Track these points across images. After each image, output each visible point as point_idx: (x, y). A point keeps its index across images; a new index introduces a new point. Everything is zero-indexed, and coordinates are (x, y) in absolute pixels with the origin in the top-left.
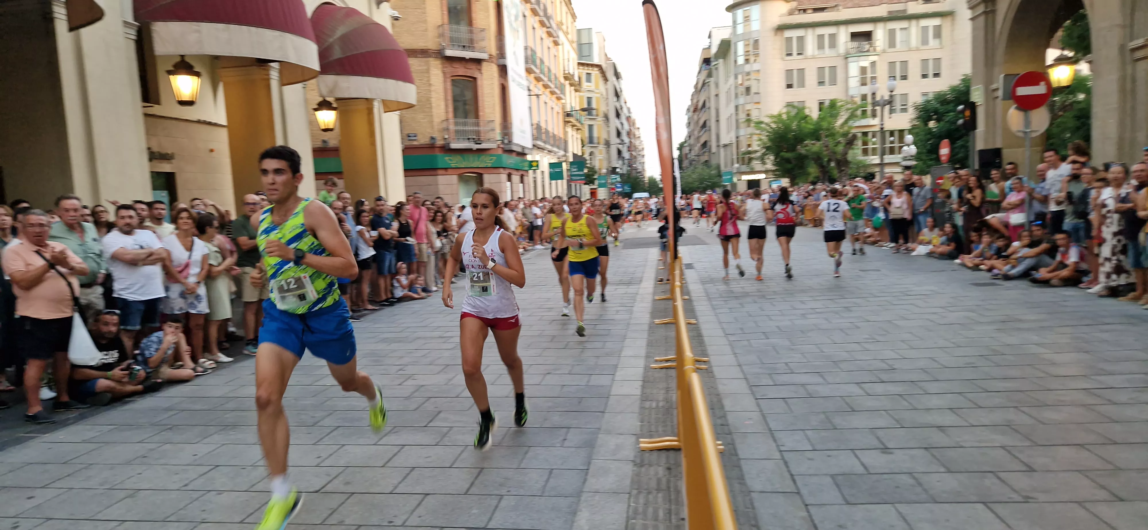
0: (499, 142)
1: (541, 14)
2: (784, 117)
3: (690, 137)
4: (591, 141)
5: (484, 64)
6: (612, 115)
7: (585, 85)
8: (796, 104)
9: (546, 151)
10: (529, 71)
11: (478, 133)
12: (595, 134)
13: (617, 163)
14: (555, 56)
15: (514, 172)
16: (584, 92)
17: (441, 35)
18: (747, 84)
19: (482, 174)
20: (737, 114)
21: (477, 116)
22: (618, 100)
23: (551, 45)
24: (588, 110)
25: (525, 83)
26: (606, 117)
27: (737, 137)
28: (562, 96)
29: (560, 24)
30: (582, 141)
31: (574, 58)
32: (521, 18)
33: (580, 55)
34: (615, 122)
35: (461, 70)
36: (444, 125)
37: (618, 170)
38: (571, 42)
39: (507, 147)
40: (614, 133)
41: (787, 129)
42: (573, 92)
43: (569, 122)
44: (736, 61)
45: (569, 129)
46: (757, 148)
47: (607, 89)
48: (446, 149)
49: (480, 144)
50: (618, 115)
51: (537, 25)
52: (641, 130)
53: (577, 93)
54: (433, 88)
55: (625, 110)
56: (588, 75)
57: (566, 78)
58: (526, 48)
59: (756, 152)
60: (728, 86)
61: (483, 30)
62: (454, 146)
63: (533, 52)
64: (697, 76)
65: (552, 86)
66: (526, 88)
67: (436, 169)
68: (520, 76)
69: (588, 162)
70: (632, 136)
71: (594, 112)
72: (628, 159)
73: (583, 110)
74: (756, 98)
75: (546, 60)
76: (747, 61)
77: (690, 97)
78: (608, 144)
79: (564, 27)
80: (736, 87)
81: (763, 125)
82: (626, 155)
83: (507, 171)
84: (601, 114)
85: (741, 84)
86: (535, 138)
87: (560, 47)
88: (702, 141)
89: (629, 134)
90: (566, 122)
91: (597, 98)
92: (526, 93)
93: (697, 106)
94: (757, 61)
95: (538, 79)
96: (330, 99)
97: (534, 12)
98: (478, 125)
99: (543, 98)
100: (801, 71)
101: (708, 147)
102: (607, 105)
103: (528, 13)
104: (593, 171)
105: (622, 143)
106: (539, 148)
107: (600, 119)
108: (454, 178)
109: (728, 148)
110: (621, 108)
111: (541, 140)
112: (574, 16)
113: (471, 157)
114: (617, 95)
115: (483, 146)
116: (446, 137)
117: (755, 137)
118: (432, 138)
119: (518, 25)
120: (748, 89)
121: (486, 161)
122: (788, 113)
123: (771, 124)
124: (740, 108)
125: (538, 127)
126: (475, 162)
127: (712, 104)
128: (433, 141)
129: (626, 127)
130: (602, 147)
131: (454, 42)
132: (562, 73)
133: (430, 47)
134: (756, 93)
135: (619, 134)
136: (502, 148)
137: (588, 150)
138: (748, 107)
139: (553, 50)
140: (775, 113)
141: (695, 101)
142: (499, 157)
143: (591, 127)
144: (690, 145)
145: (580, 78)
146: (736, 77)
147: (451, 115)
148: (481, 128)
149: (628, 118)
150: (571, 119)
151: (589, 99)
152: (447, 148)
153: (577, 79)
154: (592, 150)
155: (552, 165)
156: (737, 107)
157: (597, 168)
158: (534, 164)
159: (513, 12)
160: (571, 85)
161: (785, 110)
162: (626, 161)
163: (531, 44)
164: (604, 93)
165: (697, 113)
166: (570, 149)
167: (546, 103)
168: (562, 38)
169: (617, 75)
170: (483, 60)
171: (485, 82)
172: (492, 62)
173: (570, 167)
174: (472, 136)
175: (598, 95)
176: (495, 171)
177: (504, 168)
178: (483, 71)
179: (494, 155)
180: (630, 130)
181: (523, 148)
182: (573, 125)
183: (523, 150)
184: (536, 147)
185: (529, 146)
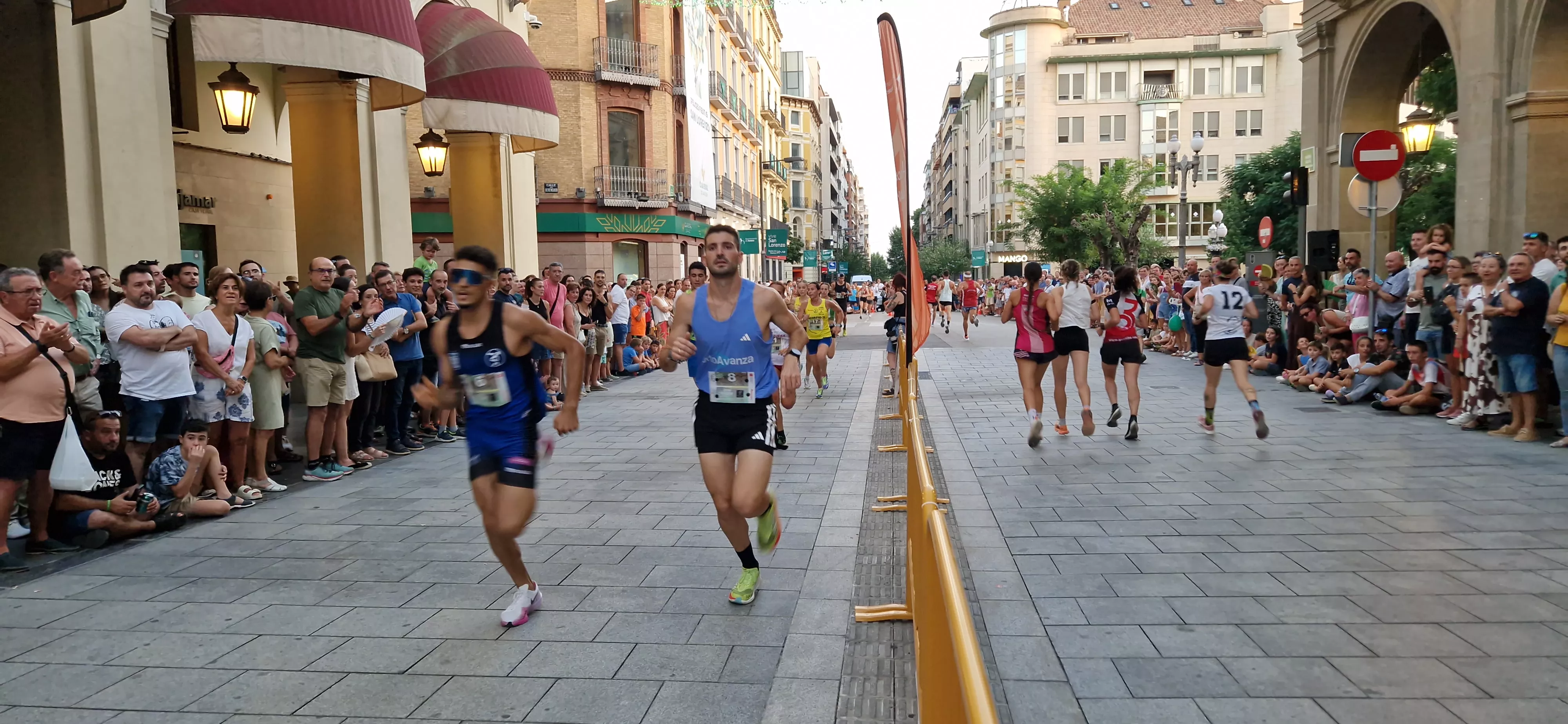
0: (671, 200)
1: (734, 28)
2: (1056, 179)
3: (929, 202)
4: (796, 202)
5: (654, 93)
6: (826, 169)
7: (790, 126)
8: (1071, 163)
9: (734, 215)
10: (714, 105)
11: (643, 186)
12: (803, 195)
13: (829, 234)
14: (751, 86)
15: (690, 241)
16: (788, 137)
17: (597, 51)
18: (1006, 134)
19: (647, 242)
20: (993, 174)
21: (642, 163)
22: (834, 149)
23: (746, 71)
24: (794, 161)
25: (710, 121)
26: (818, 172)
27: (992, 205)
28: (759, 140)
29: (759, 44)
30: (784, 201)
31: (776, 89)
32: (706, 33)
33: (785, 87)
34: (829, 179)
35: (622, 100)
36: (597, 173)
37: (832, 243)
38: (772, 69)
39: (681, 207)
40: (827, 194)
41: (1059, 196)
42: (774, 135)
43: (767, 176)
44: (993, 104)
45: (767, 186)
46: (1019, 221)
47: (820, 134)
48: (598, 207)
49: (646, 201)
50: (834, 170)
51: (728, 44)
52: (864, 191)
53: (780, 137)
54: (582, 123)
55: (843, 162)
56: (794, 114)
57: (764, 117)
58: (711, 74)
59: (1018, 225)
60: (982, 136)
61: (654, 47)
62: (608, 202)
63: (722, 80)
64: (941, 121)
65: (747, 127)
66: (711, 129)
67: (583, 233)
68: (703, 111)
69: (792, 231)
70: (852, 199)
71: (802, 164)
72: (845, 230)
73: (787, 160)
74: (1019, 154)
75: (739, 92)
76: (1008, 103)
77: (930, 149)
78: (819, 207)
79: (765, 48)
80: (992, 138)
81: (1027, 190)
82: (843, 223)
83: (681, 240)
84: (811, 167)
85: (1000, 135)
86: (720, 196)
87: (758, 75)
88: (946, 208)
89: (847, 195)
90: (762, 177)
91: (806, 146)
92: (711, 134)
93: (940, 160)
94: (1021, 105)
95: (727, 117)
96: (440, 132)
97: (725, 26)
98: (643, 175)
99: (732, 142)
100: (1079, 120)
101: (954, 217)
102: (819, 154)
103: (716, 27)
104: (797, 243)
105: (839, 206)
106: (724, 210)
107: (810, 173)
108: (609, 246)
109: (981, 219)
110: (839, 160)
111: (729, 198)
112: (778, 34)
113: (632, 218)
114: (834, 143)
115: (650, 204)
116: (599, 190)
117: (1016, 206)
118: (579, 190)
119: (703, 42)
120: (1008, 142)
121: (652, 224)
122: (1060, 175)
123: (1039, 189)
124: (997, 166)
125: (726, 181)
126: (637, 225)
127: (960, 159)
128: (579, 195)
129: (844, 185)
130: (811, 212)
131: (614, 61)
132: (759, 108)
133: (580, 67)
134: (1017, 147)
135: (834, 195)
136: (676, 208)
137: (791, 216)
138: (1008, 165)
139: (748, 79)
140: (1044, 174)
141: (937, 155)
142: (671, 220)
143: (796, 184)
144: (929, 213)
145: (783, 117)
146: (993, 125)
147: (606, 160)
148: (648, 180)
149: (847, 174)
150: (771, 173)
151: (796, 148)
152: (599, 204)
153: (779, 117)
154: (798, 215)
156: (993, 164)
157: (803, 239)
159: (697, 24)
160: (771, 126)
161: (1056, 171)
162: (843, 232)
163: (718, 68)
164: (816, 140)
165: (940, 171)
166: (769, 214)
167: (736, 149)
168: (761, 63)
169: (834, 116)
170: (654, 87)
171: (654, 117)
172: (665, 91)
173: (767, 237)
174: (635, 190)
175: (808, 142)
176: (665, 238)
177: (677, 235)
178: (653, 103)
179: (664, 217)
180: (850, 190)
181: (704, 208)
182: (773, 181)
183: (703, 212)
184: (719, 207)
185: (714, 207)
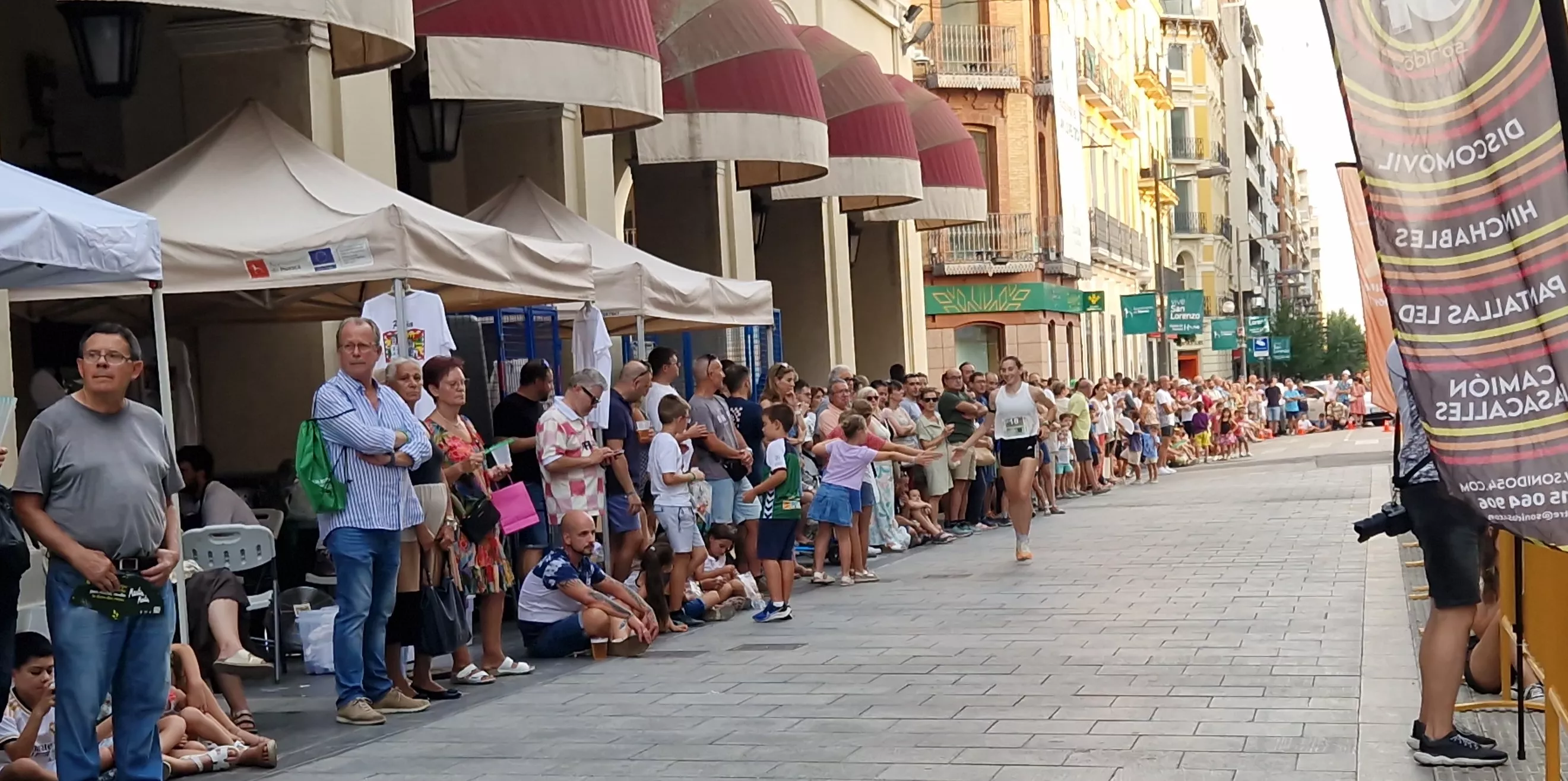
0: (1037, 258)
4: (1181, 223)
5: (1010, 97)
9: (1106, 267)
11: (996, 239)
12: (1194, 207)
15: (1058, 319)
19: (1002, 325)
21: (993, 207)
22: (1250, 108)
26: (1223, 158)
39: (1050, 267)
40: (1241, 196)
45: (1145, 207)
47: (1222, 81)
48: (934, 276)
49: (1005, 263)
50: (1251, 147)
53: (1162, 112)
57: (1140, 83)
65: (1117, 110)
71: (1192, 146)
83: (1049, 318)
84: (1211, 154)
86: (1095, 241)
90: (1141, 192)
91: (1198, 109)
98: (996, 223)
102: (1224, 124)
108: (950, 333)
113: (986, 290)
115: (1007, 267)
116: (934, 251)
121: (1014, 298)
126: (989, 301)
129: (1272, 174)
130: (1210, 238)
132: (1131, 69)
135: (1253, 197)
136: (1042, 270)
137: (1174, 250)
143: (1183, 187)
148: (1003, 232)
149: (1276, 151)
151: (1179, 114)
152: (936, 273)
154: (1185, 247)
155: (1126, 301)
158: (1094, 299)
164: (1218, 94)
170: (1009, 90)
171: (1011, 135)
172: (1026, 91)
173: (1170, 304)
174: (987, 248)
175: (1203, 98)
176: (1028, 318)
177: (1044, 311)
178: (1008, 112)
179: (1026, 286)
180: (1281, 181)
181: (1078, 265)
182: (1157, 196)
183: (1078, 272)
184: (1094, 260)
185: (1088, 262)
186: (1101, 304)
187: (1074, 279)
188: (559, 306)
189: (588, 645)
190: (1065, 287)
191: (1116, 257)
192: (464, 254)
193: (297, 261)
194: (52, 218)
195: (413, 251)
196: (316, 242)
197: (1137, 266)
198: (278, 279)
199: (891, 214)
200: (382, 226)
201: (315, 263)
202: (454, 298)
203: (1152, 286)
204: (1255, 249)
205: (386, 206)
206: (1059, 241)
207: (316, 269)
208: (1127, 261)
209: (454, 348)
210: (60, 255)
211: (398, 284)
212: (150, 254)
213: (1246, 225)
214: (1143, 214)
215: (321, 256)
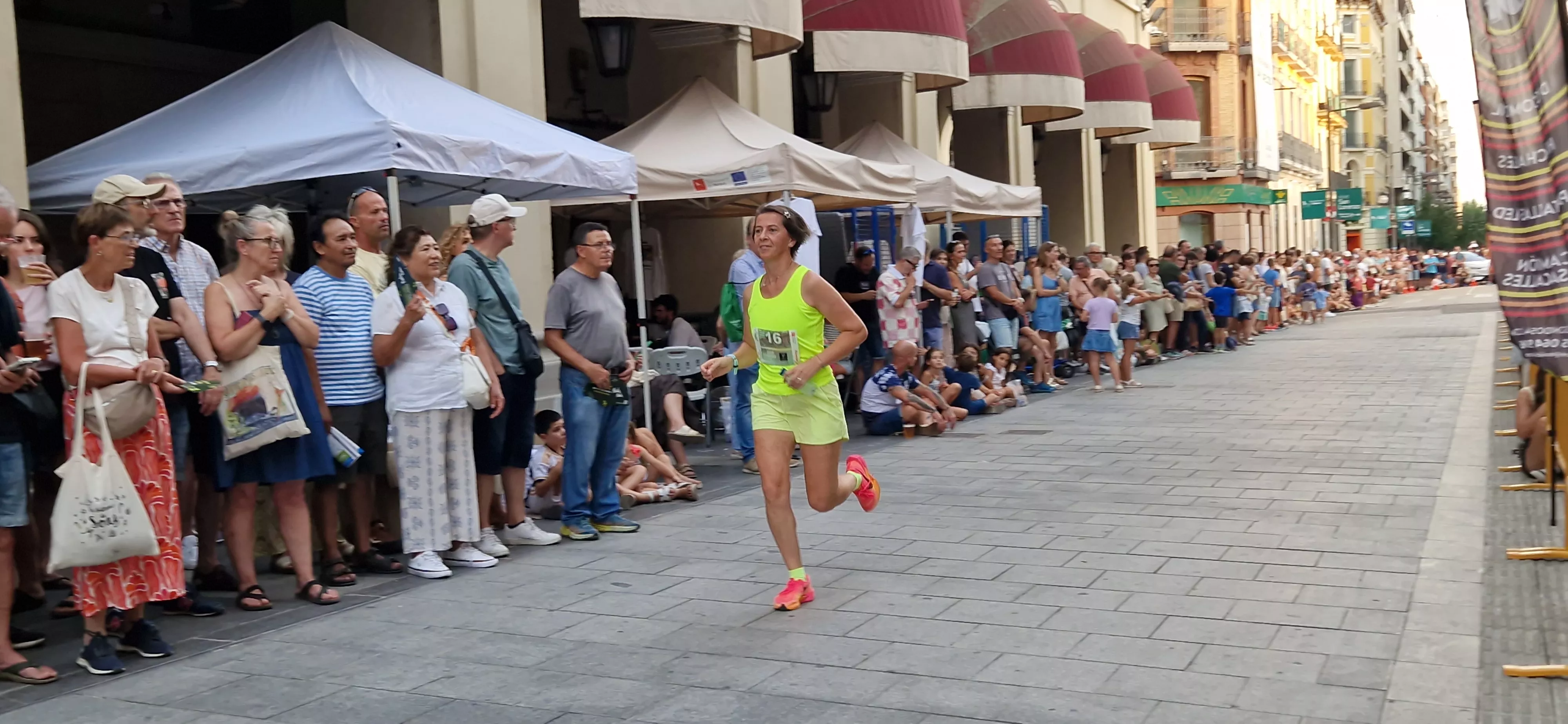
0: (1238, 168)
4: (1350, 140)
5: (1222, 56)
6: (1393, 87)
9: (1291, 172)
12: (1360, 129)
13: (1399, 180)
15: (1254, 209)
19: (1212, 213)
21: (1208, 132)
22: (1404, 56)
28: (1314, 75)
34: (1397, 101)
37: (1406, 194)
39: (1248, 174)
40: (1395, 121)
43: (1323, 117)
47: (1383, 40)
48: (1165, 180)
49: (1215, 171)
50: (1404, 86)
52: (1448, 105)
55: (1418, 73)
57: (1318, 40)
70: (1433, 122)
71: (1359, 86)
72: (1424, 173)
78: (1383, 144)
82: (1419, 161)
86: (1281, 154)
89: (1423, 119)
91: (1364, 60)
98: (1209, 144)
99: (1296, 92)
102: (1383, 70)
105: (1411, 138)
106: (1288, 170)
108: (1175, 219)
110: (1411, 69)
113: (1201, 189)
114: (1404, 47)
115: (1217, 173)
121: (1221, 195)
125: (1286, 135)
129: (1420, 105)
130: (1372, 152)
132: (1314, 35)
135: (1405, 122)
136: (1242, 175)
142: (1238, 189)
148: (1214, 149)
149: (1423, 88)
150: (1326, 113)
151: (1348, 67)
152: (1169, 179)
153: (1337, 39)
155: (1305, 196)
158: (1280, 195)
160: (1329, 50)
170: (1221, 51)
171: (1221, 81)
172: (1233, 52)
173: (1337, 198)
174: (1202, 160)
175: (1368, 55)
176: (1232, 208)
177: (1244, 204)
178: (1220, 67)
179: (1231, 187)
180: (1427, 109)
181: (1269, 172)
182: (1329, 122)
183: (1269, 176)
184: (1282, 168)
185: (1276, 168)
186: (1285, 198)
187: (1267, 181)
188: (895, 206)
189: (902, 429)
190: (1259, 187)
191: (1298, 166)
192: (830, 173)
193: (722, 180)
194: (572, 157)
195: (796, 172)
196: (735, 168)
197: (1314, 171)
198: (712, 192)
199: (1130, 139)
200: (777, 157)
201: (735, 181)
202: (822, 202)
203: (1325, 185)
204: (1406, 158)
205: (780, 143)
206: (1255, 154)
207: (736, 185)
208: (1306, 168)
209: (820, 234)
210: (576, 179)
211: (786, 193)
212: (630, 178)
213: (1399, 141)
214: (1319, 134)
215: (738, 177)
